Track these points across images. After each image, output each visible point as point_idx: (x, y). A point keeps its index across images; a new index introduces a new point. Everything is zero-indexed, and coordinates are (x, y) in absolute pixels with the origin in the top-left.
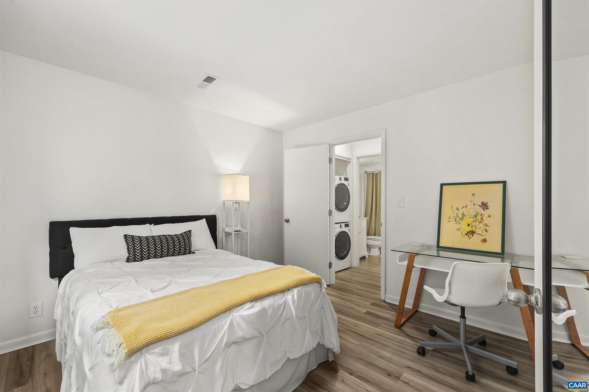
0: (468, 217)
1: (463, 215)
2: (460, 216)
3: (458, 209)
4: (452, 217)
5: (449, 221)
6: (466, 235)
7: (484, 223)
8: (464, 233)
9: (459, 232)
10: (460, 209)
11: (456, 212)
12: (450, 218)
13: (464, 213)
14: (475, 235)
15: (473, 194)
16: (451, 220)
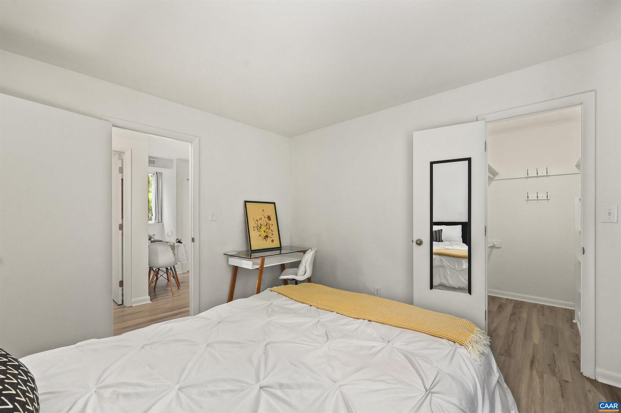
0: (263, 226)
1: (261, 225)
2: (260, 226)
3: (257, 221)
4: (255, 227)
5: (254, 230)
6: (264, 238)
7: (271, 229)
8: (263, 237)
9: (261, 237)
10: (258, 221)
11: (257, 222)
12: (254, 227)
13: (261, 224)
14: (268, 238)
15: (263, 210)
16: (255, 229)
